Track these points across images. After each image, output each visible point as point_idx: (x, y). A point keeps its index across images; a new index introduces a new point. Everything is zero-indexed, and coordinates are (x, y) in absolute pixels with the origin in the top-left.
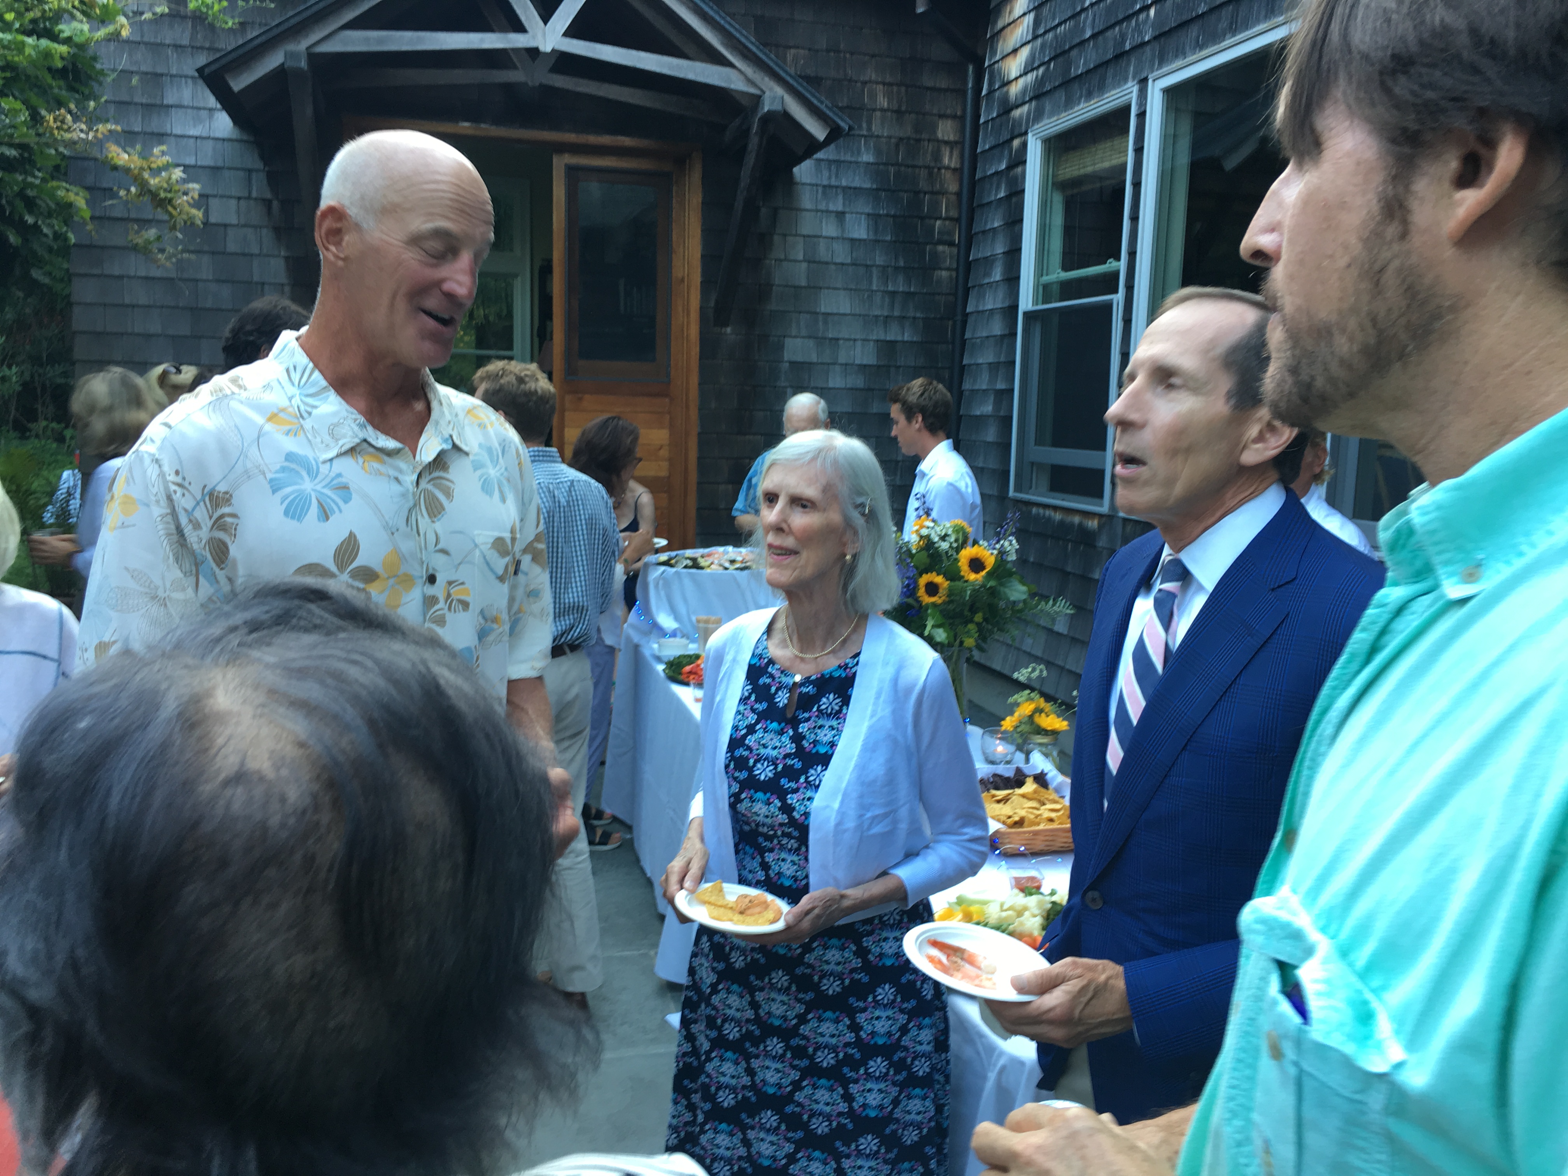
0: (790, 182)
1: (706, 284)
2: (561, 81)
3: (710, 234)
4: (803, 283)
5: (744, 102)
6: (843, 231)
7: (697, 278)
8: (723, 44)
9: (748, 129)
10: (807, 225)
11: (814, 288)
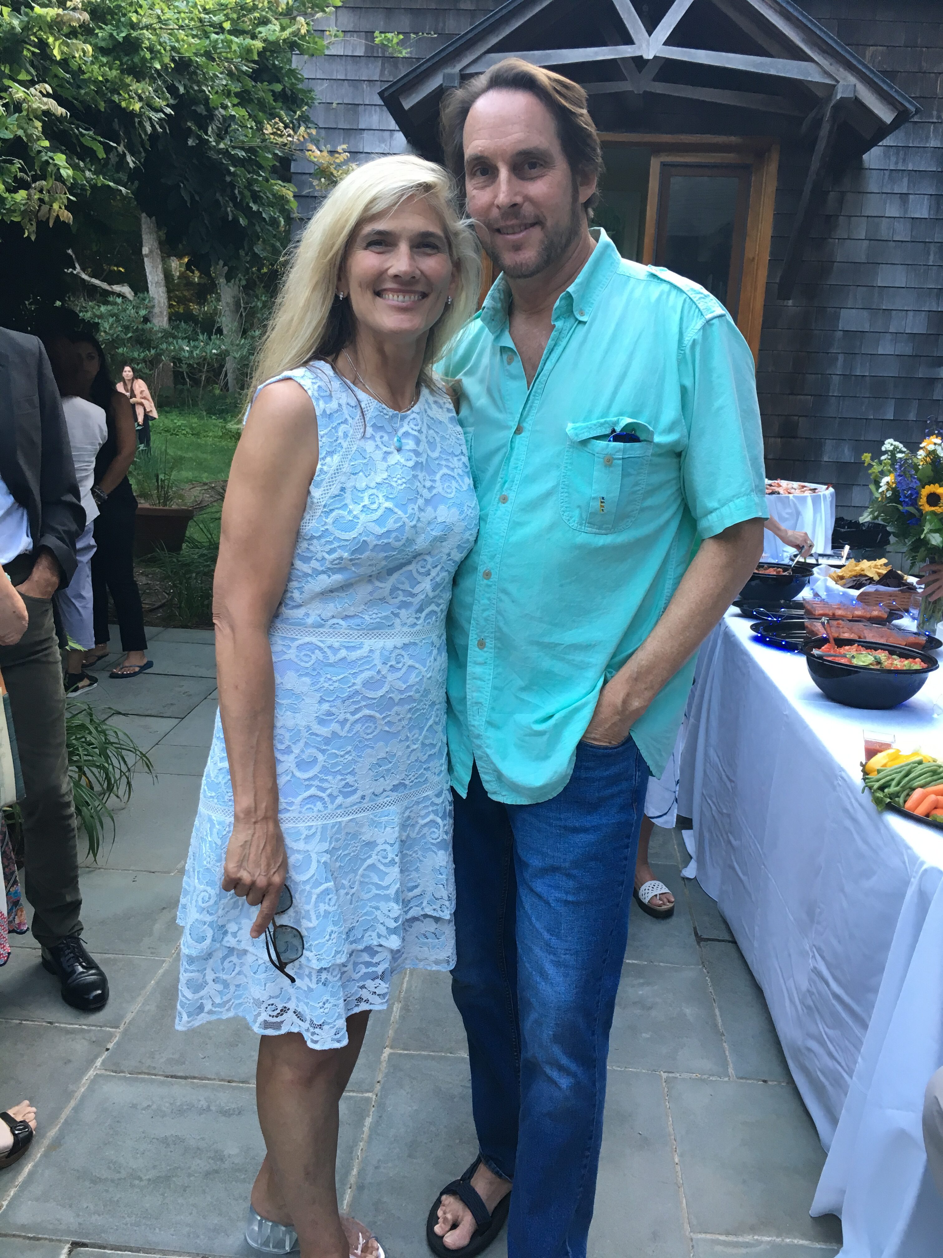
0: (860, 167)
1: (774, 262)
2: (660, 88)
3: (780, 218)
4: (863, 259)
5: (820, 94)
6: (906, 211)
7: (766, 257)
8: (803, 41)
9: (822, 119)
10: (872, 207)
11: (873, 264)
